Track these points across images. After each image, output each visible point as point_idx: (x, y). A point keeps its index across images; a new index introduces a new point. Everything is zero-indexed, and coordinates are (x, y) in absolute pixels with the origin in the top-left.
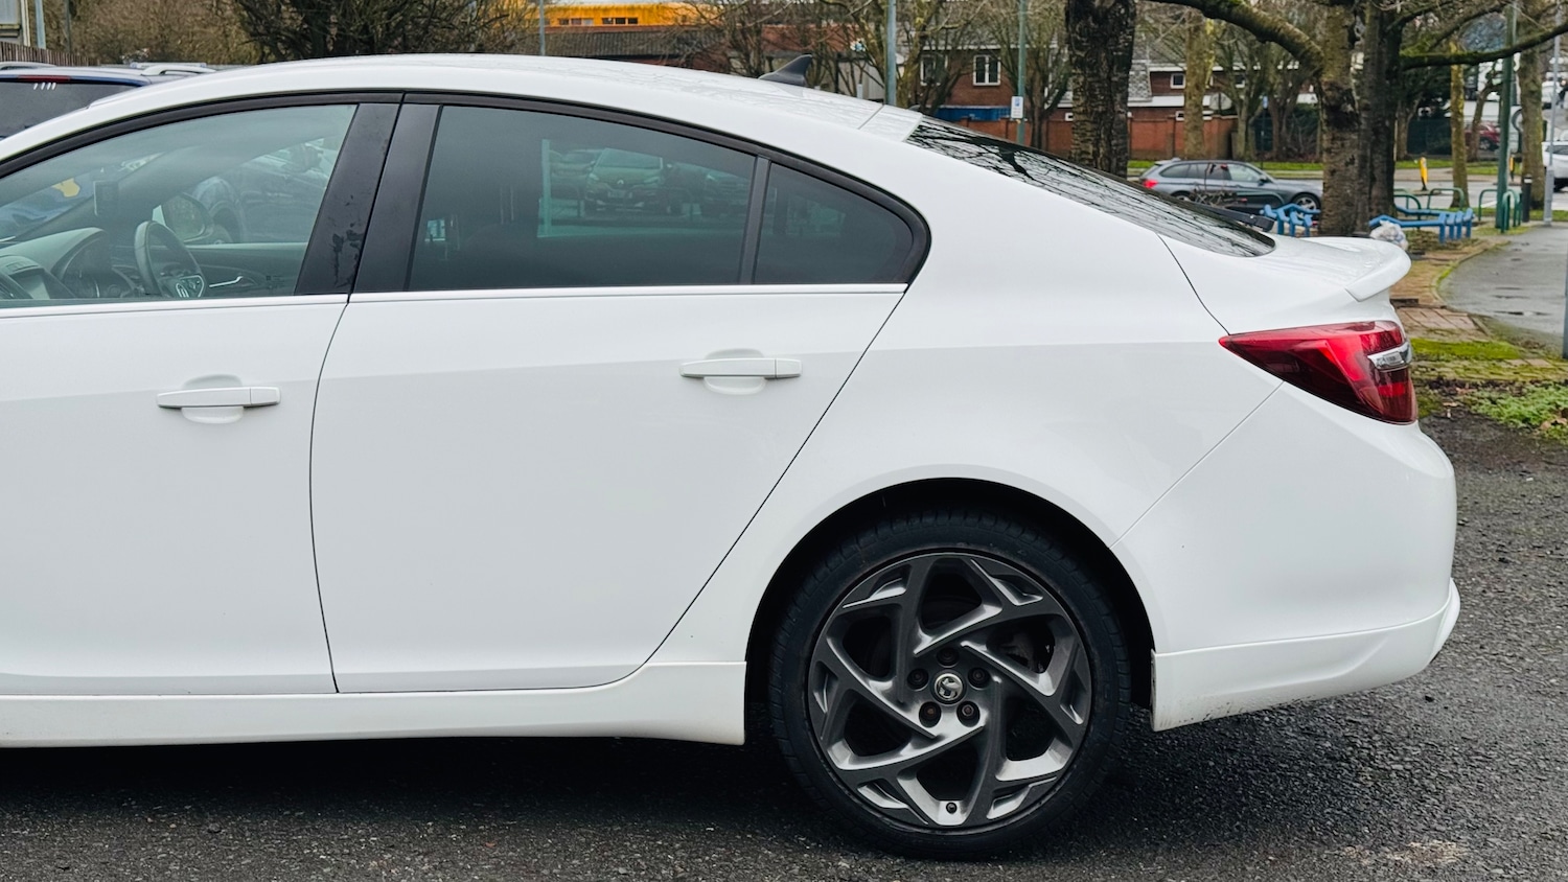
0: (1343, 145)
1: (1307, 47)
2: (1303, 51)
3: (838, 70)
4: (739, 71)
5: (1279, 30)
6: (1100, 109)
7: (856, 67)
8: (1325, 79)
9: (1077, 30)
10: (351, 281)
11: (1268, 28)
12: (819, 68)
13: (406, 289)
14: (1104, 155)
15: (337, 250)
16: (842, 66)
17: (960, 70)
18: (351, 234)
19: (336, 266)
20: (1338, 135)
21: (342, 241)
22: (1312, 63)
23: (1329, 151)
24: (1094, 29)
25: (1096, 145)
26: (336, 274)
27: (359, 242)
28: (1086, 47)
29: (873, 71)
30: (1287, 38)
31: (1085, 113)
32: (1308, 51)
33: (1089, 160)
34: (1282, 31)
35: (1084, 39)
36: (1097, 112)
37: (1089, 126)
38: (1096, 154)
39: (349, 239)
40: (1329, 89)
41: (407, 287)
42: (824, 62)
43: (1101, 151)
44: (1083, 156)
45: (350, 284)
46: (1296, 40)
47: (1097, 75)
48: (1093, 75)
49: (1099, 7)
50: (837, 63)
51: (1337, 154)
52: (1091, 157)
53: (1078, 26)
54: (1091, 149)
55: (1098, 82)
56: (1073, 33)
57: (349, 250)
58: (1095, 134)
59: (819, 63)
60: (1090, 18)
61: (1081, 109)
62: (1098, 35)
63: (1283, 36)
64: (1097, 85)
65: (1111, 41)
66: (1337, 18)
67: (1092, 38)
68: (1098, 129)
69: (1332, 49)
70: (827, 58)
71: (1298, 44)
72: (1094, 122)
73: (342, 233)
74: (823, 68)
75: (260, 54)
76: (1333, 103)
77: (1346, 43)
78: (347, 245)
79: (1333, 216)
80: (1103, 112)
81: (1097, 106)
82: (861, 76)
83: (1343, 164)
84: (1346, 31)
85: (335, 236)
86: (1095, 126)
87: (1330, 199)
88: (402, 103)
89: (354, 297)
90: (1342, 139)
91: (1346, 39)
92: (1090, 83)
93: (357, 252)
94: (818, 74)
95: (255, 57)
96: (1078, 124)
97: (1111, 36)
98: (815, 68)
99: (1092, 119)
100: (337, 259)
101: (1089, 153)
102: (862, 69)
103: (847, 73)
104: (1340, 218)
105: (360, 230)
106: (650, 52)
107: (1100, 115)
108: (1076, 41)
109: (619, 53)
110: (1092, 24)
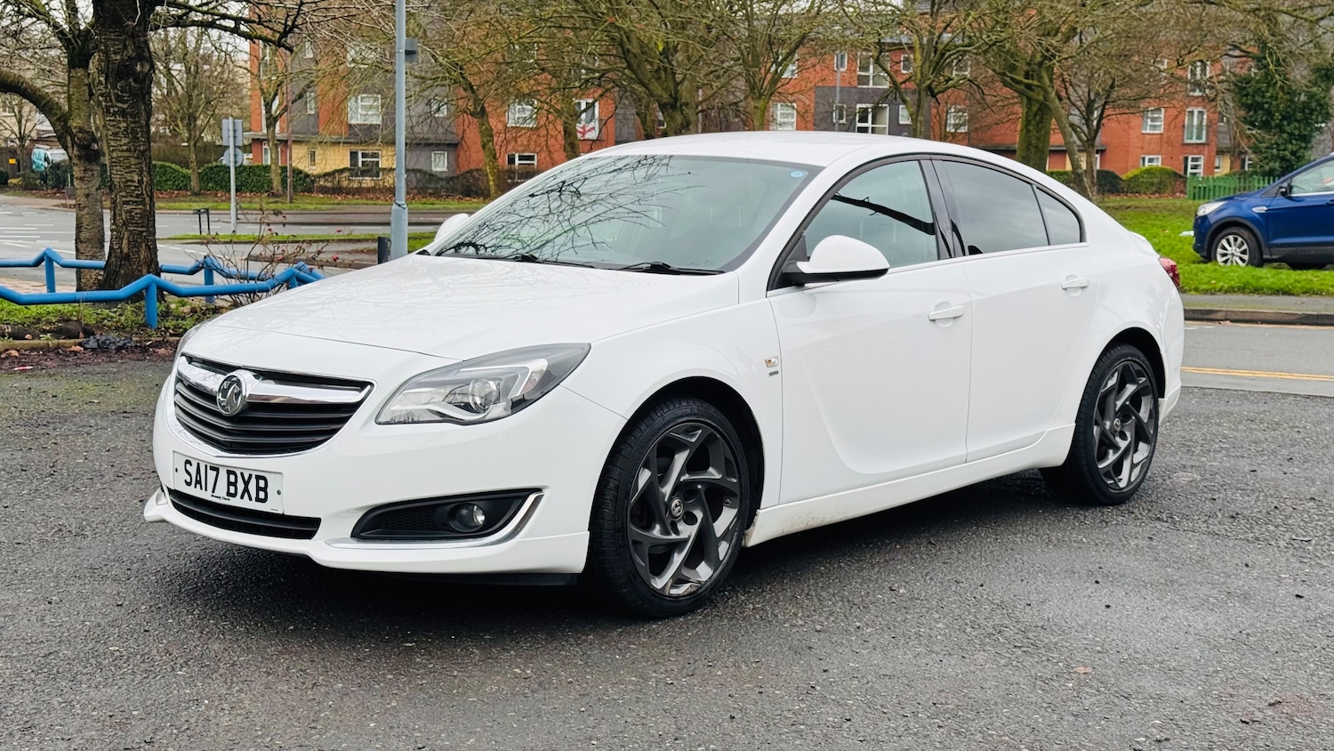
0: (93, 175)
6: (142, 148)
8: (75, 124)
11: (12, 82)
14: (147, 183)
20: (89, 167)
22: (54, 111)
23: (82, 179)
25: (140, 175)
30: (30, 90)
31: (127, 150)
32: (48, 102)
33: (135, 186)
34: (24, 85)
36: (140, 150)
37: (133, 161)
38: (141, 182)
40: (79, 132)
43: (145, 179)
44: (129, 183)
46: (38, 93)
47: (139, 122)
48: (135, 122)
49: (140, 72)
51: (89, 181)
52: (136, 184)
54: (136, 178)
55: (139, 127)
58: (139, 166)
60: (131, 80)
61: (125, 148)
62: (139, 92)
64: (139, 130)
66: (79, 77)
67: (132, 94)
68: (140, 163)
69: (77, 101)
72: (137, 158)
76: (86, 143)
77: (87, 97)
79: (91, 229)
80: (144, 151)
81: (140, 146)
83: (94, 189)
84: (86, 87)
86: (138, 161)
87: (87, 216)
88: (931, 159)
90: (92, 170)
92: (132, 128)
96: (121, 159)
99: (136, 155)
101: (135, 182)
104: (96, 230)
107: (143, 152)
110: (133, 84)
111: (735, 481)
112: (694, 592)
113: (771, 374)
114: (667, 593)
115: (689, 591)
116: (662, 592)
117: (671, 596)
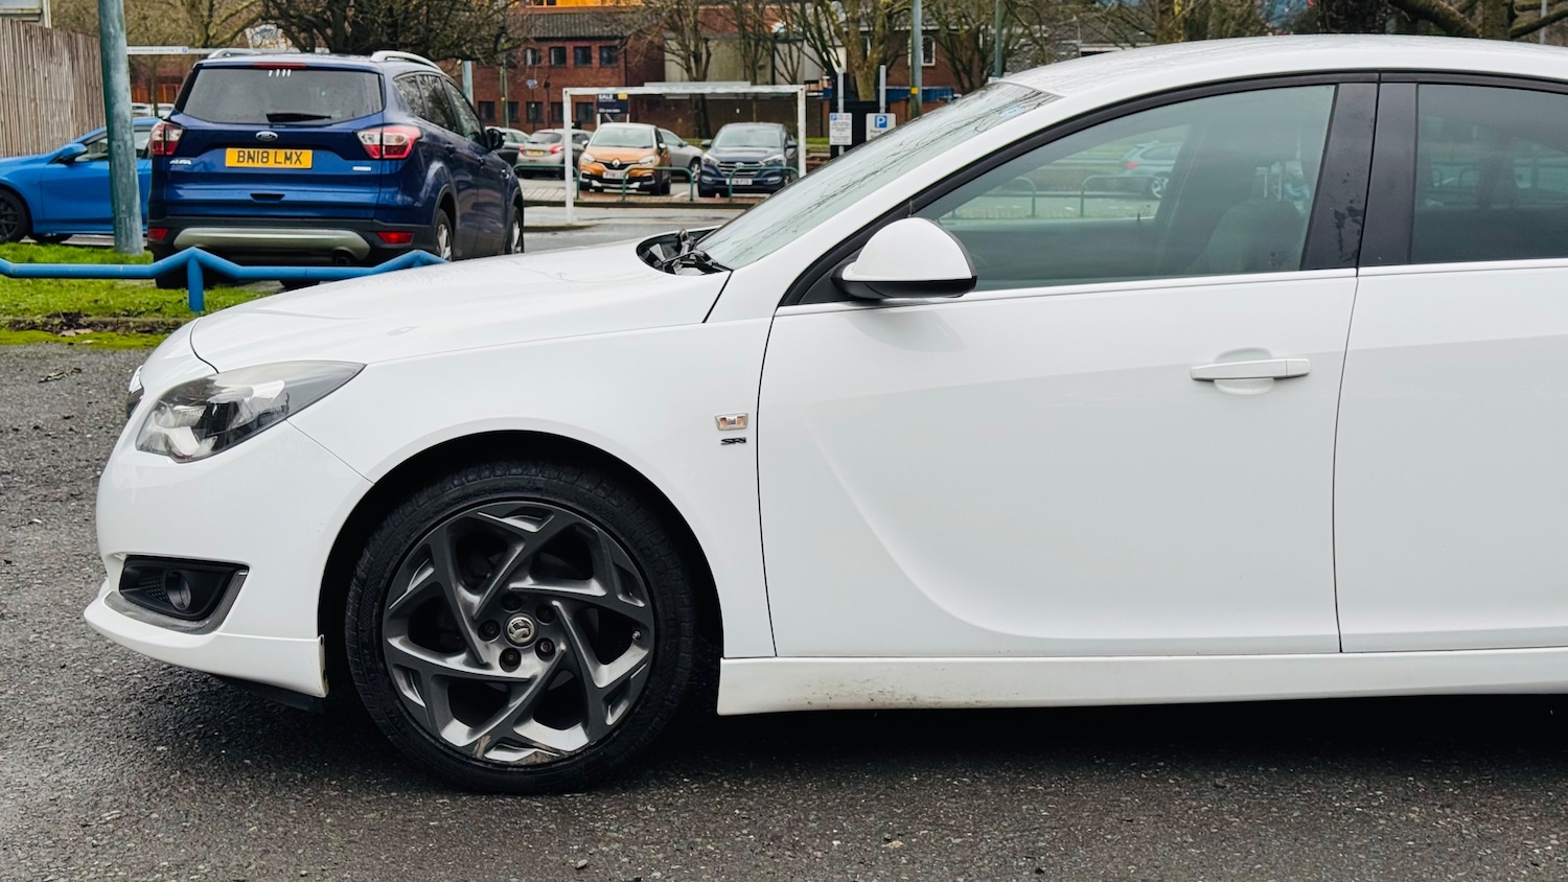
1: (1462, 24)
2: (1458, 28)
3: (775, 49)
4: (677, 52)
5: (1434, 8)
7: (794, 48)
9: (1334, 8)
10: (1356, 255)
12: (756, 50)
13: (1409, 262)
15: (1339, 226)
16: (780, 46)
17: (897, 52)
18: (1351, 210)
19: (1340, 242)
21: (1343, 217)
24: (1352, 7)
26: (1341, 250)
27: (1360, 218)
28: (1343, 25)
29: (808, 49)
30: (1441, 17)
35: (1341, 17)
39: (1350, 215)
41: (1410, 260)
42: (761, 43)
45: (1356, 260)
46: (1451, 18)
50: (774, 43)
53: (1334, 4)
56: (1328, 11)
57: (1351, 226)
59: (757, 45)
63: (1437, 13)
65: (1368, 19)
69: (1492, 26)
70: (765, 39)
71: (1453, 22)
73: (1343, 210)
74: (760, 49)
75: (205, 36)
78: (1348, 221)
82: (799, 57)
85: (1336, 213)
88: (1379, 82)
89: (1362, 270)
91: (1505, 15)
93: (1359, 227)
94: (756, 54)
95: (199, 41)
97: (1370, 14)
98: (753, 48)
100: (1340, 234)
102: (799, 49)
103: (785, 55)
105: (1360, 207)
106: (583, 34)
108: (1331, 18)
109: (551, 35)
111: (641, 604)
112: (543, 765)
113: (726, 442)
114: (479, 756)
115: (529, 761)
116: (468, 753)
117: (489, 762)
